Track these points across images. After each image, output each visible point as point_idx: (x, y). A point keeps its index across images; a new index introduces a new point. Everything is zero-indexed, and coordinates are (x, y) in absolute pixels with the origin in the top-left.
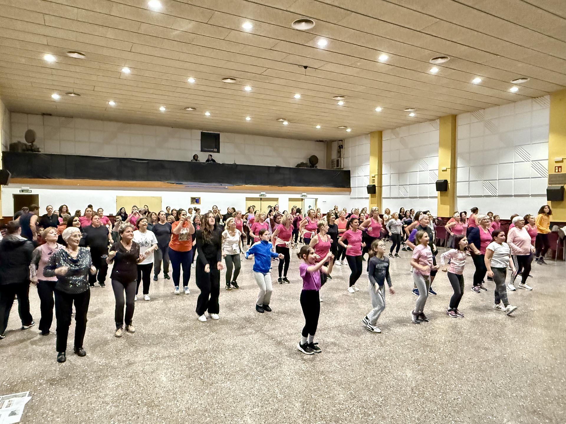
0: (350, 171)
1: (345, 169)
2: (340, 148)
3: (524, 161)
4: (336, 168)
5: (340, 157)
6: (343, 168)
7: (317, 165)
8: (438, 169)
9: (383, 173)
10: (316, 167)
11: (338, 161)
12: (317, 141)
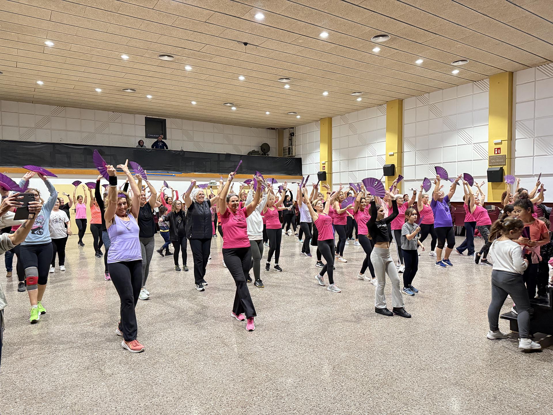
0: (301, 158)
1: (296, 157)
2: (291, 136)
3: (467, 144)
4: (288, 156)
5: (292, 145)
6: (295, 156)
7: (268, 153)
8: (385, 154)
9: (333, 160)
10: (268, 154)
11: (289, 148)
12: (269, 129)
